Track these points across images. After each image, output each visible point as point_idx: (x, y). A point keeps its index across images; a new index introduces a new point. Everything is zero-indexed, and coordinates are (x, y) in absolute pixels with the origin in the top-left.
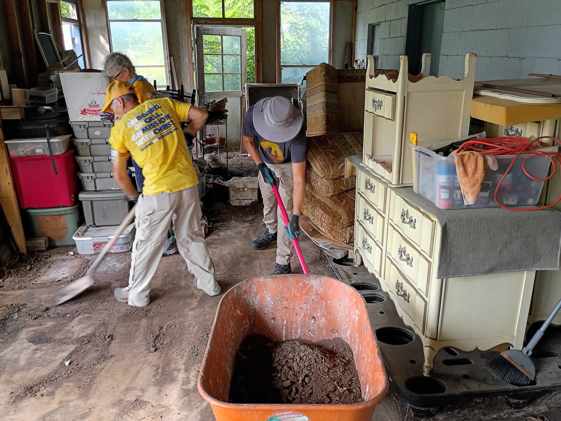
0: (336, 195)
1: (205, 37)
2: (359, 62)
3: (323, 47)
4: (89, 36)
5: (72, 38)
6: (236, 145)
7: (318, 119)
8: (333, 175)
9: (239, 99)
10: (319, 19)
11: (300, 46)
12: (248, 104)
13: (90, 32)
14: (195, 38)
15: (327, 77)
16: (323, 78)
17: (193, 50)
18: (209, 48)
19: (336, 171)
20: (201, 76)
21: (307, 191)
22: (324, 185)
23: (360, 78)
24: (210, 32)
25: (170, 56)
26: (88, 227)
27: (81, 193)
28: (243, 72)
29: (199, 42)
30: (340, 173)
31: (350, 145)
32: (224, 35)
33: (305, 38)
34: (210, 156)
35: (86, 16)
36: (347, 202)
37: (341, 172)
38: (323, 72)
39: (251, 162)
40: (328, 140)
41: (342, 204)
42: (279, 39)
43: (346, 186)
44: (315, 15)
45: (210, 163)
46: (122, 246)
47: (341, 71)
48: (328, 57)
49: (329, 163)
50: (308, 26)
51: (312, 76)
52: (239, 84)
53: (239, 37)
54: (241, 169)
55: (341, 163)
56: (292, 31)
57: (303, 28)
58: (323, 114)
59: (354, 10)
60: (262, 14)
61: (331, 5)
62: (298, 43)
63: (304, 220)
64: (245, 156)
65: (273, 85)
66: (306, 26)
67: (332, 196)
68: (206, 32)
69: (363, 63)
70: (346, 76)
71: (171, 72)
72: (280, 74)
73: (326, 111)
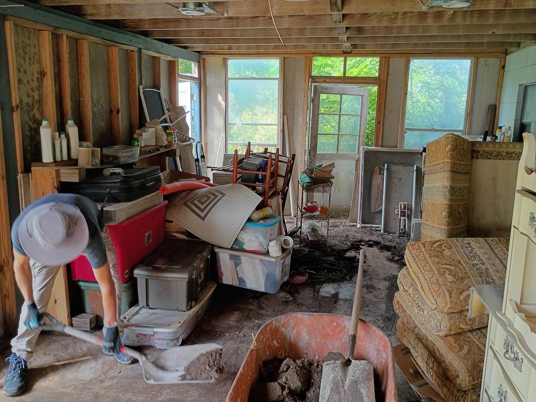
0: (453, 334)
1: (323, 96)
2: (503, 129)
3: (460, 109)
4: (207, 94)
5: (191, 95)
6: (346, 211)
7: (437, 207)
8: (450, 308)
9: (354, 162)
10: (457, 79)
11: (432, 107)
12: (362, 168)
13: (209, 89)
14: (312, 96)
15: (455, 152)
16: (447, 153)
17: (308, 109)
18: (328, 108)
19: (456, 303)
20: (314, 136)
21: (409, 316)
22: (433, 318)
23: (504, 154)
24: (328, 91)
25: (284, 115)
26: (141, 309)
27: (137, 269)
28: (362, 133)
29: (315, 101)
30: (462, 306)
31: (482, 260)
32: (343, 94)
33: (439, 98)
34: (310, 225)
35: (207, 74)
36: (469, 351)
37: (464, 305)
38: (449, 147)
39: (358, 235)
40: (444, 250)
41: (462, 353)
42: (405, 99)
43: (469, 325)
44: (453, 74)
45: (308, 234)
46: (169, 342)
47: (477, 144)
48: (463, 120)
49: (444, 289)
50: (442, 86)
51: (433, 149)
52: (356, 146)
53: (361, 97)
54: (345, 242)
55: (464, 291)
56: (424, 91)
57: (436, 88)
58: (444, 202)
59: (501, 68)
60: (388, 72)
61: (471, 63)
62: (429, 105)
63: (403, 352)
64: (353, 226)
65: (394, 150)
66: (441, 85)
67: (446, 336)
68: (325, 90)
69: (509, 131)
70: (484, 151)
71: (283, 131)
72: (403, 137)
73: (449, 199)
